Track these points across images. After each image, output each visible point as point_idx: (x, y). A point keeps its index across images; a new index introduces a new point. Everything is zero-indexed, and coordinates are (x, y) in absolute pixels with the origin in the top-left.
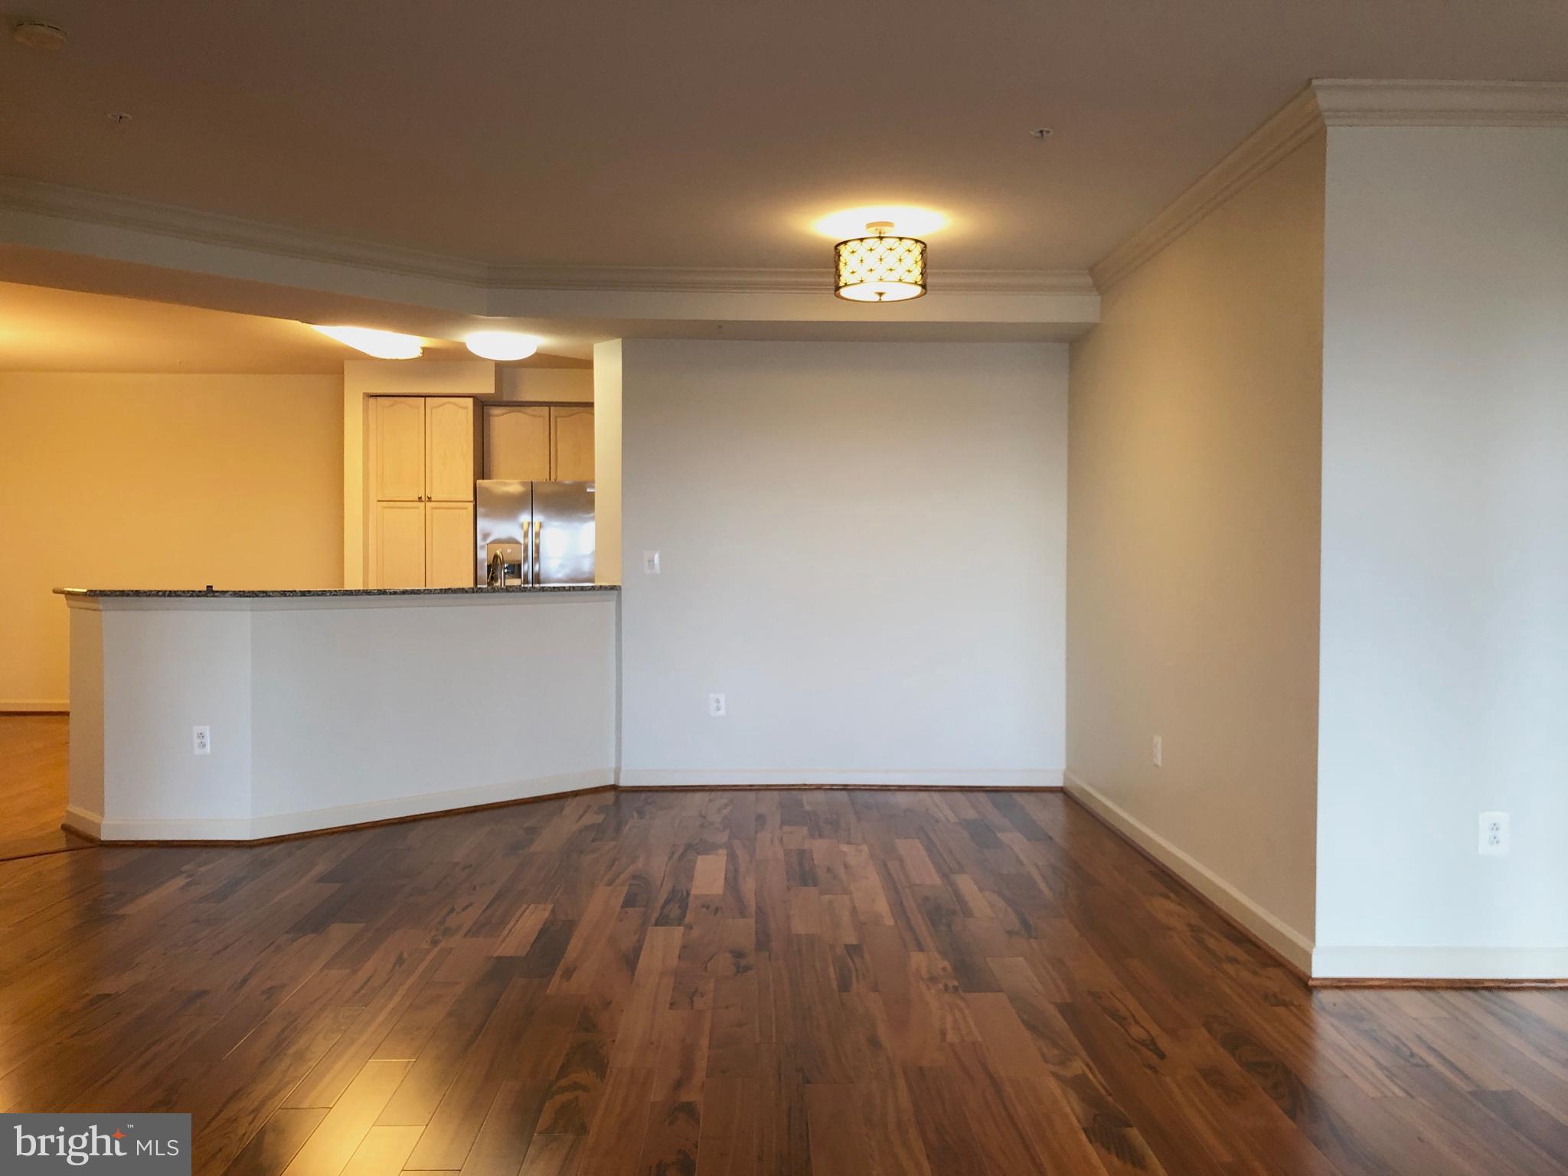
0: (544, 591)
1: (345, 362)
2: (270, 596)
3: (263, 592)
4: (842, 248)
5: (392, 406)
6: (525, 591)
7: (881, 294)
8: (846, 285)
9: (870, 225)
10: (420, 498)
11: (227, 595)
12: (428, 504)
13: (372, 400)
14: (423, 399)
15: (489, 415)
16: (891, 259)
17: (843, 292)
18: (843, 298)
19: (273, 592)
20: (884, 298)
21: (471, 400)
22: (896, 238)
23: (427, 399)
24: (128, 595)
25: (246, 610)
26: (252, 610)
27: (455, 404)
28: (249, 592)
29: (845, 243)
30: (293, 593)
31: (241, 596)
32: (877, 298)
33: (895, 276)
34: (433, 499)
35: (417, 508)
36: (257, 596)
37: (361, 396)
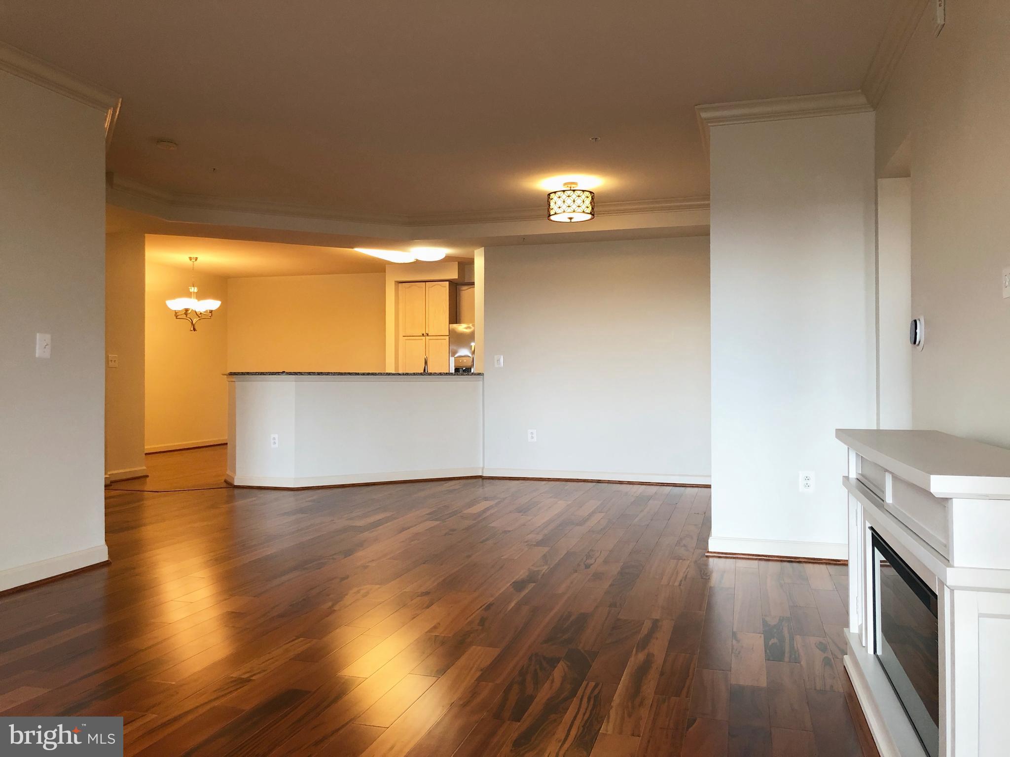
0: (441, 375)
1: (386, 266)
2: (303, 375)
3: (299, 373)
4: (552, 196)
5: (410, 287)
6: (431, 375)
7: (571, 219)
8: (556, 213)
9: (565, 184)
10: (423, 334)
11: (284, 374)
12: (427, 337)
13: (400, 285)
14: (424, 283)
15: (460, 290)
16: (579, 201)
17: (552, 218)
18: (552, 221)
19: (304, 373)
20: (573, 220)
21: (448, 282)
22: (580, 190)
23: (427, 283)
24: (245, 374)
25: (293, 381)
26: (295, 381)
27: (440, 285)
28: (293, 373)
29: (555, 192)
30: (314, 374)
31: (290, 375)
32: (569, 221)
33: (581, 209)
34: (429, 335)
35: (422, 339)
36: (297, 375)
37: (393, 283)
